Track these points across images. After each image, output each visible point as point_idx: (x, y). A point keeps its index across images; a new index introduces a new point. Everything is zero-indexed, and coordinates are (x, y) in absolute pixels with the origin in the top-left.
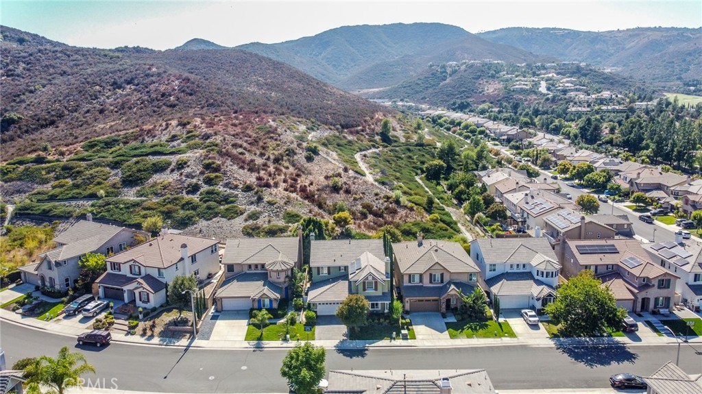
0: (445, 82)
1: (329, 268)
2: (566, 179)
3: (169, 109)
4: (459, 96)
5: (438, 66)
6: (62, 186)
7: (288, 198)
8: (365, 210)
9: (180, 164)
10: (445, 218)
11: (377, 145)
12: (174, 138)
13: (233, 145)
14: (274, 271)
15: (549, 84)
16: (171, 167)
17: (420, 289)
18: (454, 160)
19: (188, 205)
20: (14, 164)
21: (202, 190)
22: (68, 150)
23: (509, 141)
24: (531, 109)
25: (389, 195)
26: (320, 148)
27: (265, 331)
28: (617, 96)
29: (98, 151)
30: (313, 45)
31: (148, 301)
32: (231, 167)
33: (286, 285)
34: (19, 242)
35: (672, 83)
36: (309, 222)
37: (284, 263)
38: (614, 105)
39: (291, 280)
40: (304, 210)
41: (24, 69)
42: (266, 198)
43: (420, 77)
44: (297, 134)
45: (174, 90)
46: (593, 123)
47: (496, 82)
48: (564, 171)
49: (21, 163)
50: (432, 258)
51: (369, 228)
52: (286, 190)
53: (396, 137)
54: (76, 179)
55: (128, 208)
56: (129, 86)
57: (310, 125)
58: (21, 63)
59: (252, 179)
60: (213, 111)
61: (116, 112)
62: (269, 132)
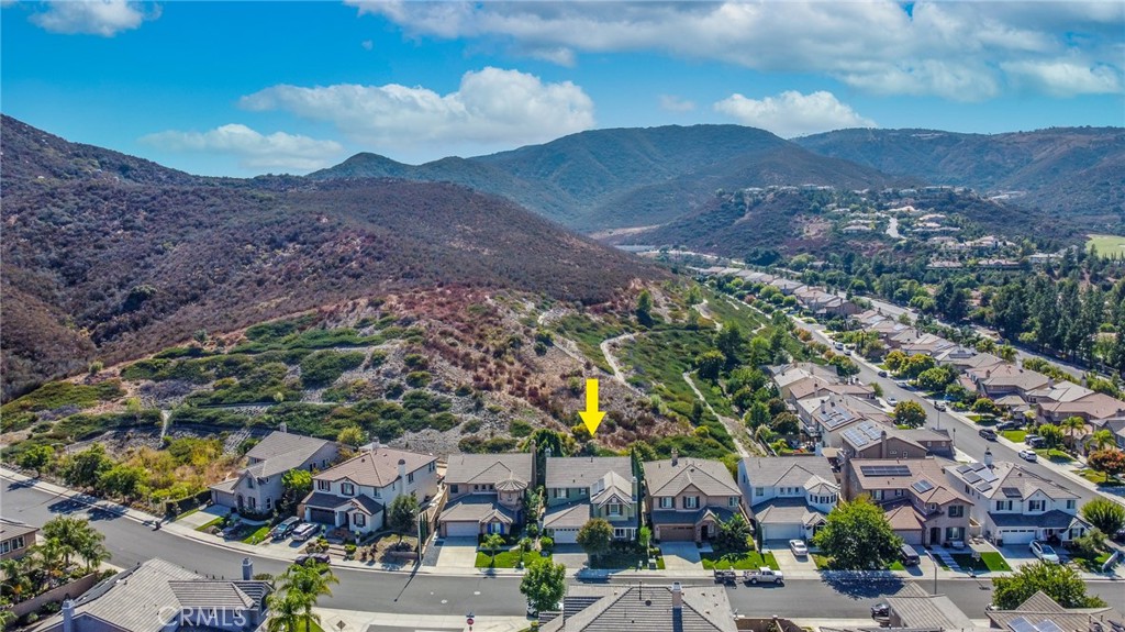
0: (742, 219)
1: (567, 490)
2: (898, 377)
3: (352, 281)
4: (762, 241)
5: (732, 194)
6: (226, 387)
7: (515, 404)
8: (613, 421)
9: (377, 359)
10: (717, 432)
11: (631, 329)
12: (364, 323)
13: (441, 333)
14: (505, 492)
15: (903, 223)
16: (365, 362)
17: (671, 515)
18: (740, 350)
19: (389, 413)
20: (164, 357)
21: (405, 393)
22: (228, 339)
23: (829, 316)
24: (872, 263)
25: (644, 400)
26: (554, 336)
27: (497, 558)
28: (1005, 244)
29: (267, 340)
30: (540, 160)
31: (364, 524)
32: (440, 363)
33: (518, 508)
34: (184, 457)
35: (1104, 218)
36: (543, 435)
37: (515, 483)
38: (999, 258)
39: (524, 503)
40: (536, 420)
41: (146, 219)
42: (488, 405)
43: (704, 211)
44: (523, 316)
45: (356, 252)
46: (956, 290)
47: (822, 220)
48: (894, 365)
49: (172, 356)
50: (686, 479)
51: (618, 443)
52: (511, 393)
53: (659, 316)
54: (243, 378)
55: (315, 416)
56: (291, 245)
57: (540, 302)
58: (141, 211)
59: (468, 379)
60: (412, 284)
61: (281, 283)
62: (486, 314)
